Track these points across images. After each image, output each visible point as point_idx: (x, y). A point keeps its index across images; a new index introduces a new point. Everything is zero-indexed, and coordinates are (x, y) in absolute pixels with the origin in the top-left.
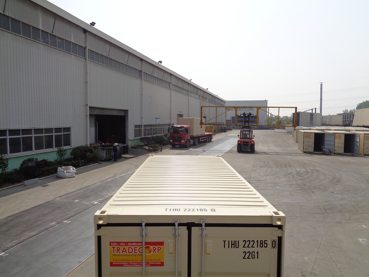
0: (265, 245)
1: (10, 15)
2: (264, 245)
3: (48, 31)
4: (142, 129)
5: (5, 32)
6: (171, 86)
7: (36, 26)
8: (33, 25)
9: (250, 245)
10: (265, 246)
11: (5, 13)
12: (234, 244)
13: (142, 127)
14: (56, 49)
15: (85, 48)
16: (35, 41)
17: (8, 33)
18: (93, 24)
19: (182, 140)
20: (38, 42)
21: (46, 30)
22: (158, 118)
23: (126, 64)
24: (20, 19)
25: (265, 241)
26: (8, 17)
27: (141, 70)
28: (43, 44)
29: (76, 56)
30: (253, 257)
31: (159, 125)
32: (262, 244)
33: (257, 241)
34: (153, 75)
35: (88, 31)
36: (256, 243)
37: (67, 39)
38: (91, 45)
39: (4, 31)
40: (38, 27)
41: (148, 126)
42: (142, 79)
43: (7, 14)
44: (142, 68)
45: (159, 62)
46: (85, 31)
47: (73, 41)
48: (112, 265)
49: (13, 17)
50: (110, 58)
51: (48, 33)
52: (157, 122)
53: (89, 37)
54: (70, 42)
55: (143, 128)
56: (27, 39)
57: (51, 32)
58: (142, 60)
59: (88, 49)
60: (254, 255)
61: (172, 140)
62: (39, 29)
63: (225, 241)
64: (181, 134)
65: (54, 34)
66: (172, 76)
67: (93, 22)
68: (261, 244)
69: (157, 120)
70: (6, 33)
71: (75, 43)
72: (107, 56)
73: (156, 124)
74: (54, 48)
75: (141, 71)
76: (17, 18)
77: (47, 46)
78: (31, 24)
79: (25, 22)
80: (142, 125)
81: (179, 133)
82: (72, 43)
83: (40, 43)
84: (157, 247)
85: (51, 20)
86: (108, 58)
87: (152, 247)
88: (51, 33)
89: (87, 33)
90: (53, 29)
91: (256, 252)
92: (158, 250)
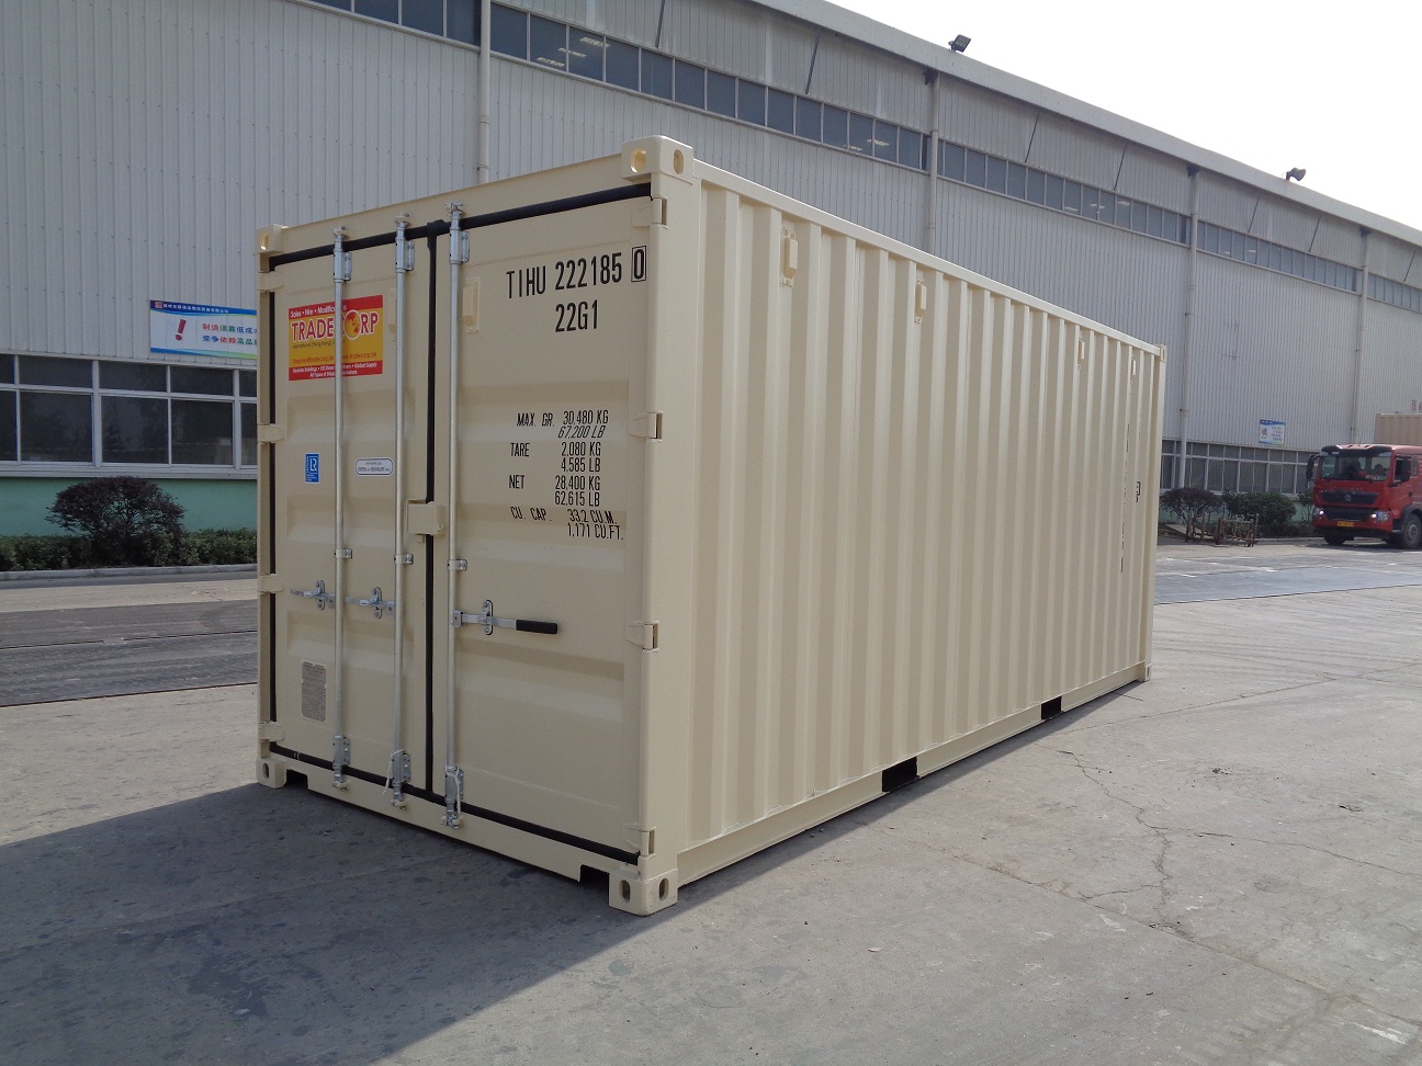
0: (614, 273)
1: (676, 53)
2: (612, 273)
3: (792, 89)
4: (1178, 459)
5: (656, 105)
6: (1365, 285)
7: (752, 77)
8: (745, 75)
9: (575, 281)
10: (613, 276)
11: (660, 47)
12: (533, 282)
13: (1179, 451)
14: (815, 145)
15: (927, 138)
16: (748, 123)
17: (664, 106)
18: (960, 43)
19: (1375, 510)
20: (755, 128)
21: (784, 87)
22: (1275, 423)
23: (1110, 189)
24: (702, 62)
25: (614, 256)
26: (669, 58)
27: (1187, 213)
28: (774, 133)
29: (890, 165)
30: (583, 325)
31: (1277, 453)
32: (607, 268)
33: (594, 261)
34: (1258, 235)
35: (942, 73)
36: (590, 267)
37: (858, 109)
38: (954, 123)
39: (655, 101)
40: (761, 80)
41: (1217, 448)
42: (1189, 249)
43: (666, 51)
44: (1191, 204)
45: (1289, 175)
46: (930, 75)
47: (880, 114)
48: (294, 376)
49: (685, 56)
50: (1036, 166)
51: (791, 95)
52: (1269, 439)
53: (946, 97)
54: (870, 119)
55: (1184, 455)
56: (721, 119)
57: (801, 92)
58: (1192, 169)
59: (940, 141)
60: (585, 316)
61: (1324, 507)
62: (763, 87)
63: (510, 273)
64: (1370, 481)
65: (813, 95)
66: (1370, 240)
67: (960, 38)
68: (604, 269)
69: (1269, 428)
70: (661, 106)
71: (891, 120)
72: (1022, 161)
73: (1263, 446)
74: (809, 143)
75: (1186, 219)
76: (694, 59)
77: (785, 137)
78: (736, 72)
79: (720, 67)
80: (1179, 443)
81: (1362, 479)
82: (880, 122)
83: (762, 130)
84: (368, 312)
85: (803, 50)
86: (1024, 167)
87: (359, 314)
88: (804, 94)
89: (938, 83)
90: (810, 80)
91: (590, 305)
92: (373, 322)
